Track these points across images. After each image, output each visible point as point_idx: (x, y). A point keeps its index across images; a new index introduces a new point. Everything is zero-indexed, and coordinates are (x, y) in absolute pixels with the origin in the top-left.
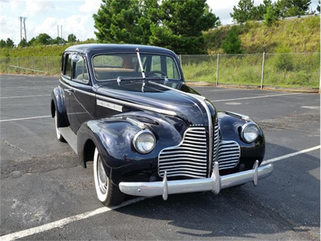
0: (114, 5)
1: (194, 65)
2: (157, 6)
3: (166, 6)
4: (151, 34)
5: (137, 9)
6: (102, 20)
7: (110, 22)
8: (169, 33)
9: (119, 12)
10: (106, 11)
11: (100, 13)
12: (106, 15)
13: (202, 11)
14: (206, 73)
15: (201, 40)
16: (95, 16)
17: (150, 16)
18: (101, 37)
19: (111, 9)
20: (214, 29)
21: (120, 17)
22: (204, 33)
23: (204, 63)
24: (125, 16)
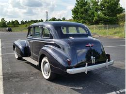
0: (80, 5)
1: (113, 29)
2: (98, 5)
3: (101, 5)
4: (94, 16)
5: (89, 7)
6: (75, 12)
7: (78, 12)
8: (103, 15)
9: (82, 8)
10: (77, 8)
11: (74, 9)
12: (77, 10)
13: (117, 6)
14: (118, 33)
15: (117, 18)
16: (72, 10)
17: (94, 9)
18: (74, 18)
19: (79, 7)
20: (122, 14)
21: (82, 10)
22: (118, 15)
23: (118, 28)
24: (84, 9)
